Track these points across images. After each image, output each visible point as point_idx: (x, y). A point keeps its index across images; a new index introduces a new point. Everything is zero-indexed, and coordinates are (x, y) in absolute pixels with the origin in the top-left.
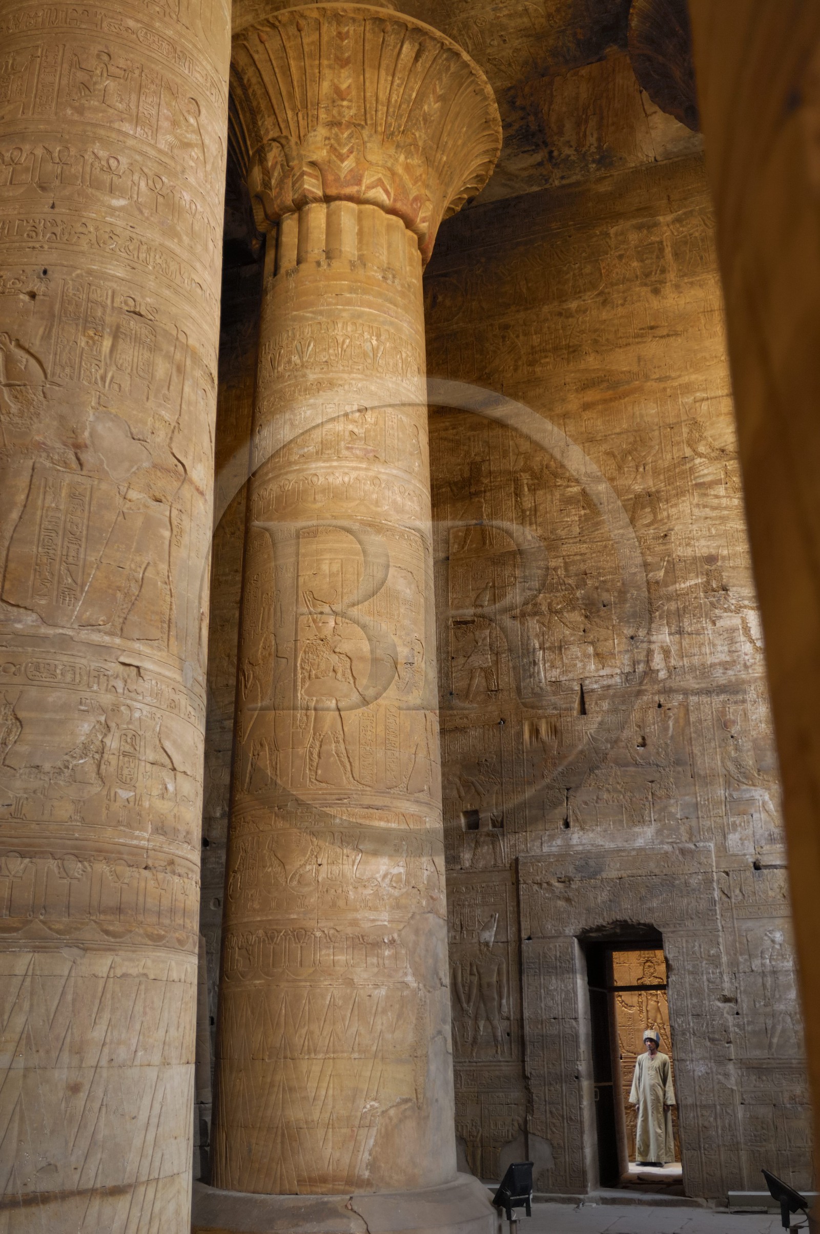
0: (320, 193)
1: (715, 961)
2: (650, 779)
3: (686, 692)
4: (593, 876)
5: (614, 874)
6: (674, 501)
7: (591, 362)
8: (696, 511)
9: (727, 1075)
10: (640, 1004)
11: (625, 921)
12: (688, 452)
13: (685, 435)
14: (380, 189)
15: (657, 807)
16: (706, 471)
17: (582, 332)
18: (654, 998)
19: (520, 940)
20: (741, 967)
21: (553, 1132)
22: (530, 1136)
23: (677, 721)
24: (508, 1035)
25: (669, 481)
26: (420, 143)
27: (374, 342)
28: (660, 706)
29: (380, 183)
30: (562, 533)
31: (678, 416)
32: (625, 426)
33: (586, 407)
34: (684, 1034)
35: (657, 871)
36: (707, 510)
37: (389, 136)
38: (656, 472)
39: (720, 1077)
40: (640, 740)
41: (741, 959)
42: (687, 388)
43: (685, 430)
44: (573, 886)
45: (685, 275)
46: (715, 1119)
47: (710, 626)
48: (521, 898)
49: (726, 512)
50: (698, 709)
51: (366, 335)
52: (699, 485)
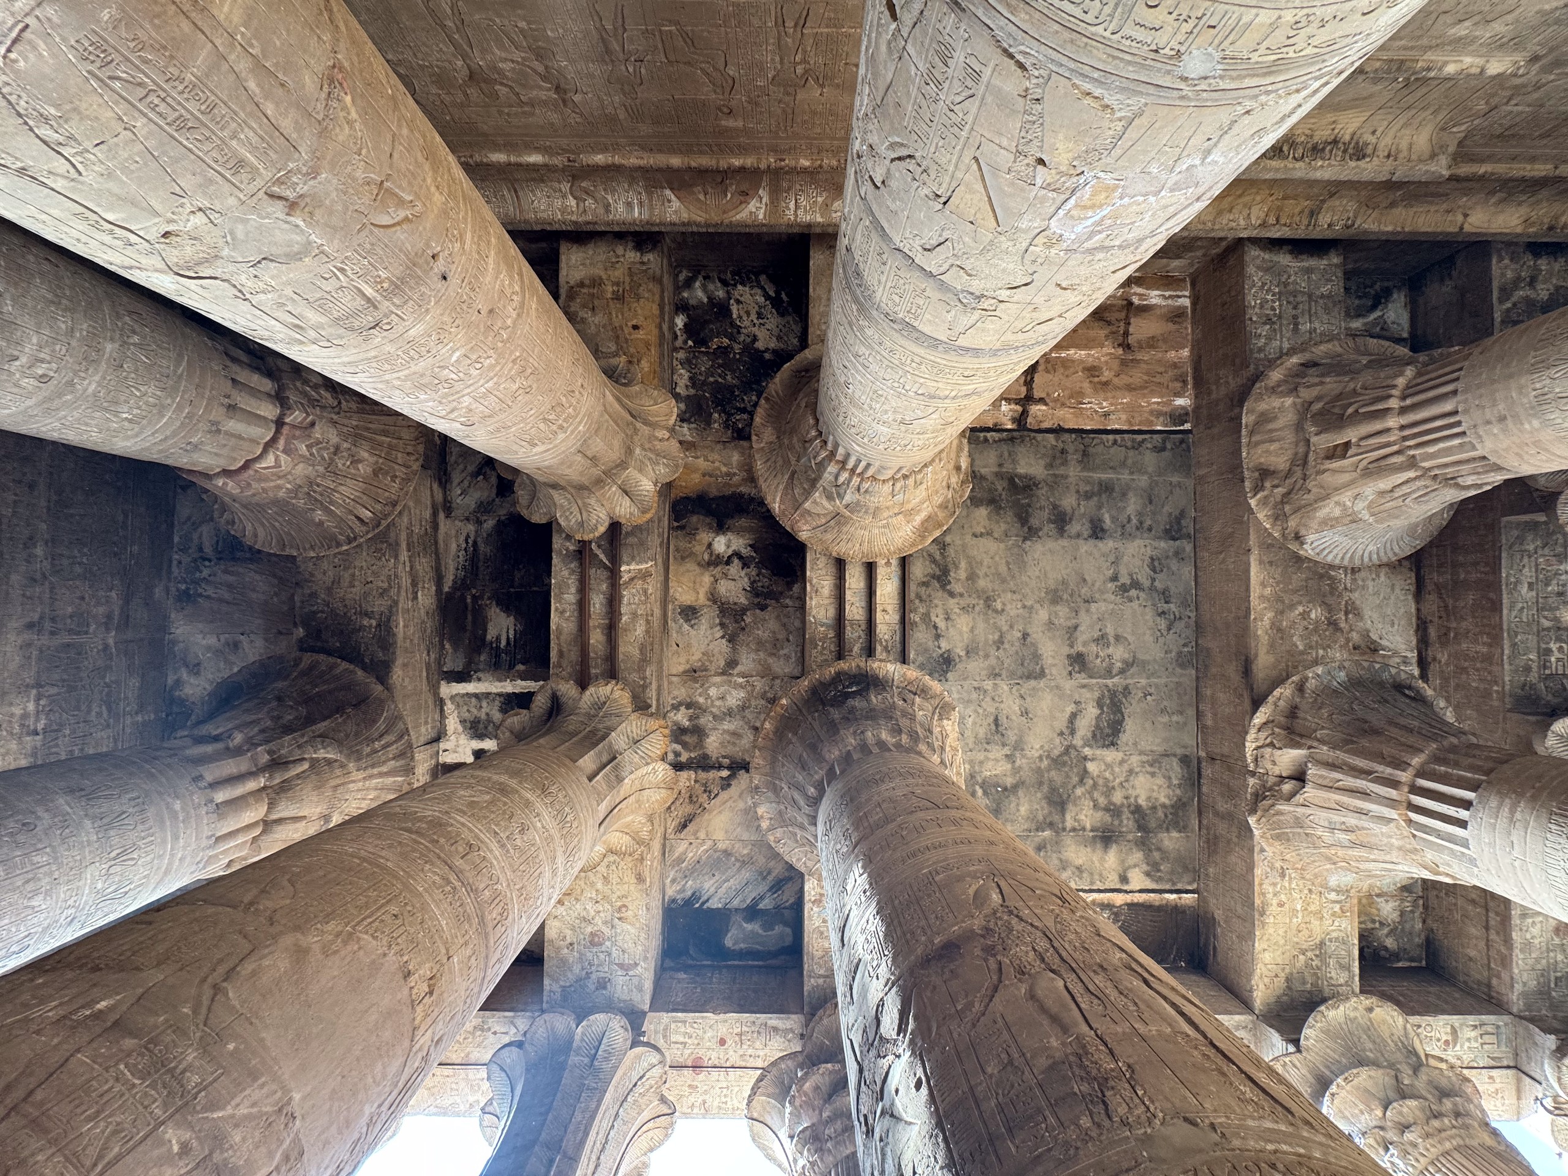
0: (287, 420)
29: (278, 465)
51: (135, 411)
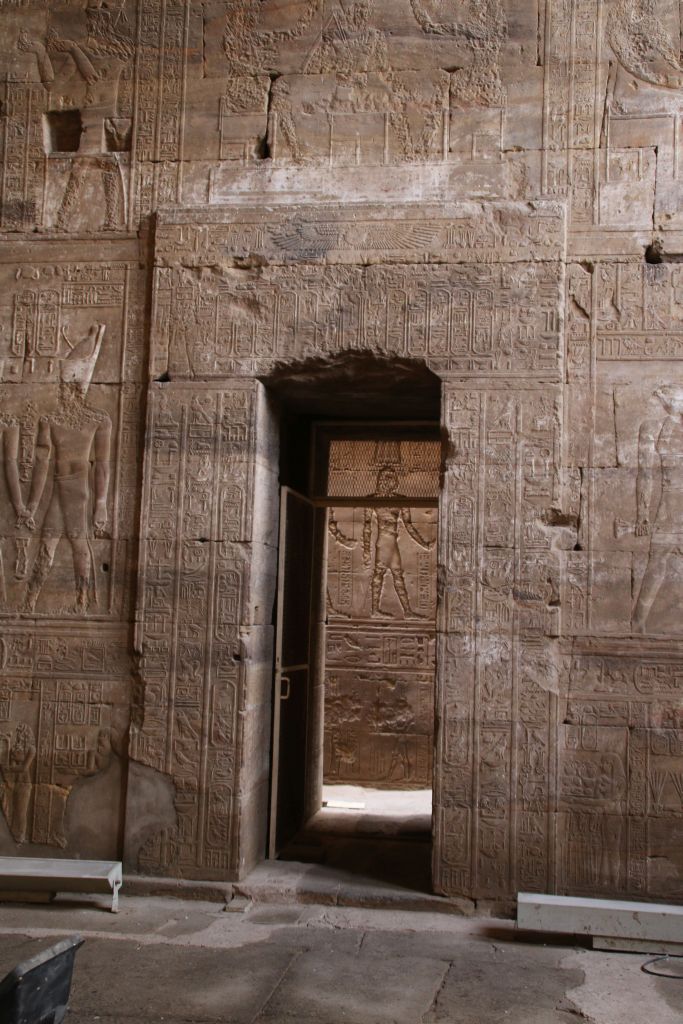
1: (544, 442)
2: (451, 64)
4: (310, 257)
5: (353, 256)
9: (542, 667)
11: (368, 353)
15: (458, 124)
19: (144, 381)
20: (596, 456)
21: (180, 761)
22: (131, 765)
24: (106, 567)
34: (464, 582)
35: (444, 255)
39: (528, 668)
41: (597, 441)
44: (266, 277)
46: (510, 748)
48: (156, 295)
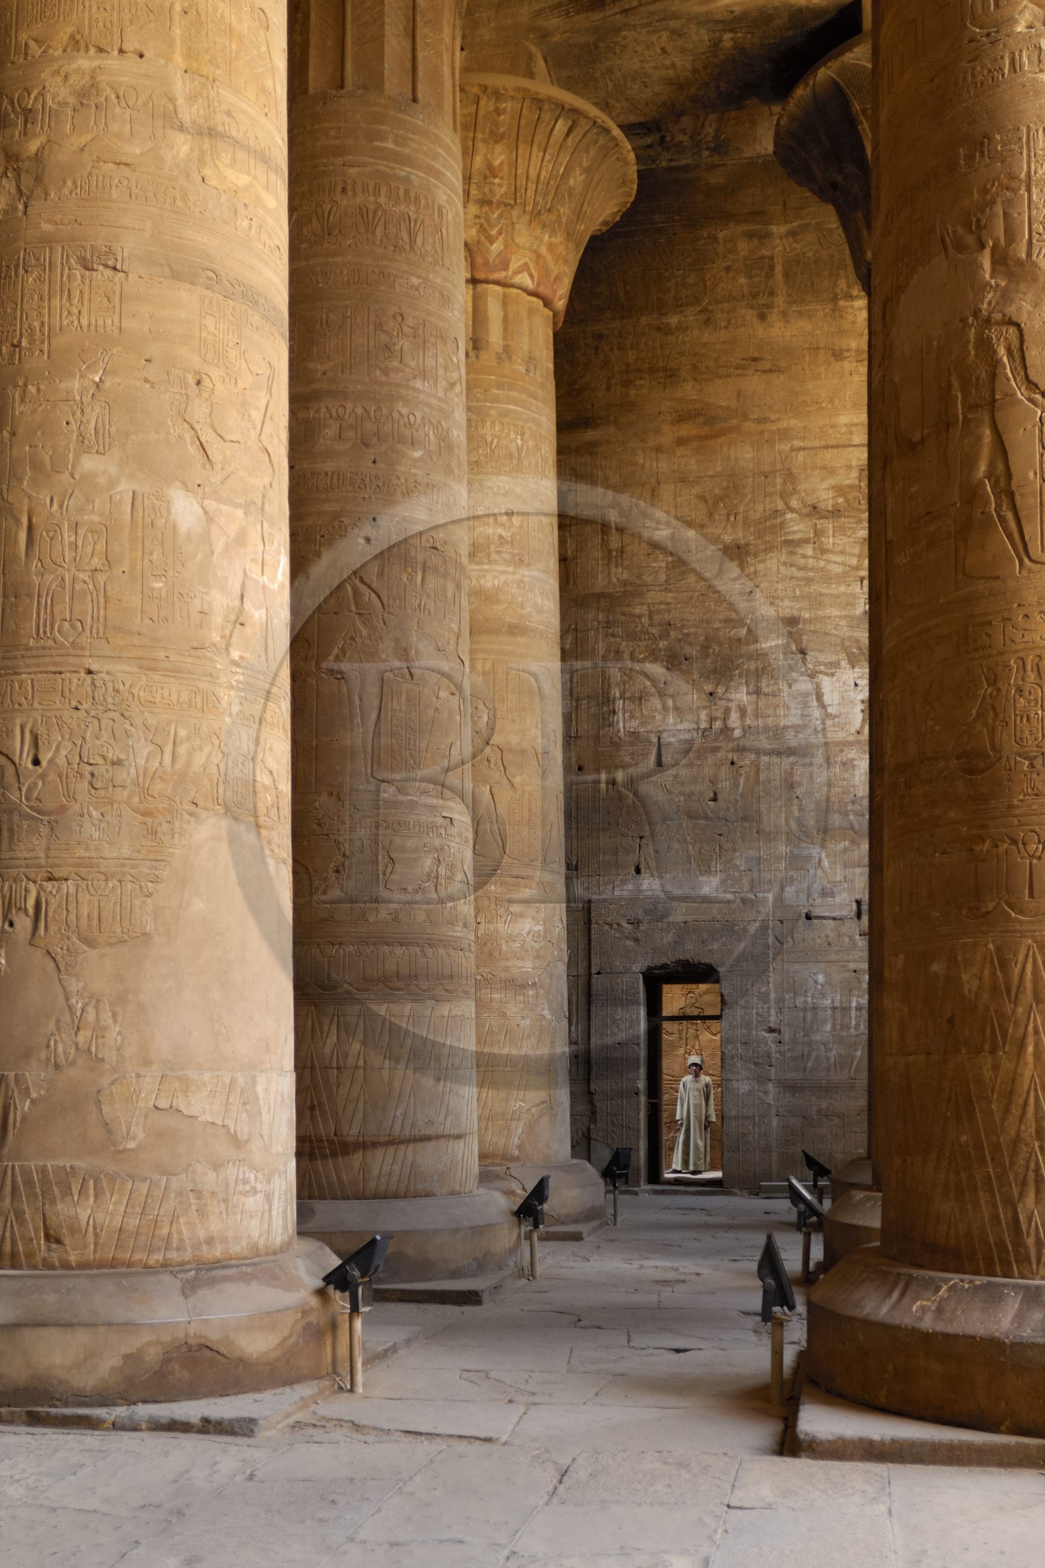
1: (765, 997)
2: (719, 832)
3: (758, 752)
4: (661, 919)
5: (680, 918)
6: (762, 556)
7: (689, 390)
8: (783, 569)
9: (766, 1093)
10: (680, 1032)
11: (688, 961)
12: (780, 505)
13: (779, 486)
14: (525, 274)
15: (723, 859)
16: (796, 528)
17: (681, 354)
18: (694, 1027)
19: (590, 974)
20: (786, 1003)
21: (614, 1139)
22: (592, 1142)
23: (747, 779)
24: (576, 1057)
25: (759, 535)
26: (564, 220)
27: (519, 442)
28: (732, 763)
30: (648, 579)
31: (774, 464)
32: (719, 469)
33: (681, 442)
34: (732, 1058)
35: (719, 917)
36: (794, 569)
37: (536, 215)
38: (746, 523)
39: (760, 1094)
40: (712, 795)
41: (787, 997)
42: (785, 434)
43: (779, 480)
44: (641, 928)
45: (794, 302)
46: (754, 1127)
47: (786, 689)
48: (593, 937)
49: (811, 574)
50: (768, 769)
52: (788, 543)
